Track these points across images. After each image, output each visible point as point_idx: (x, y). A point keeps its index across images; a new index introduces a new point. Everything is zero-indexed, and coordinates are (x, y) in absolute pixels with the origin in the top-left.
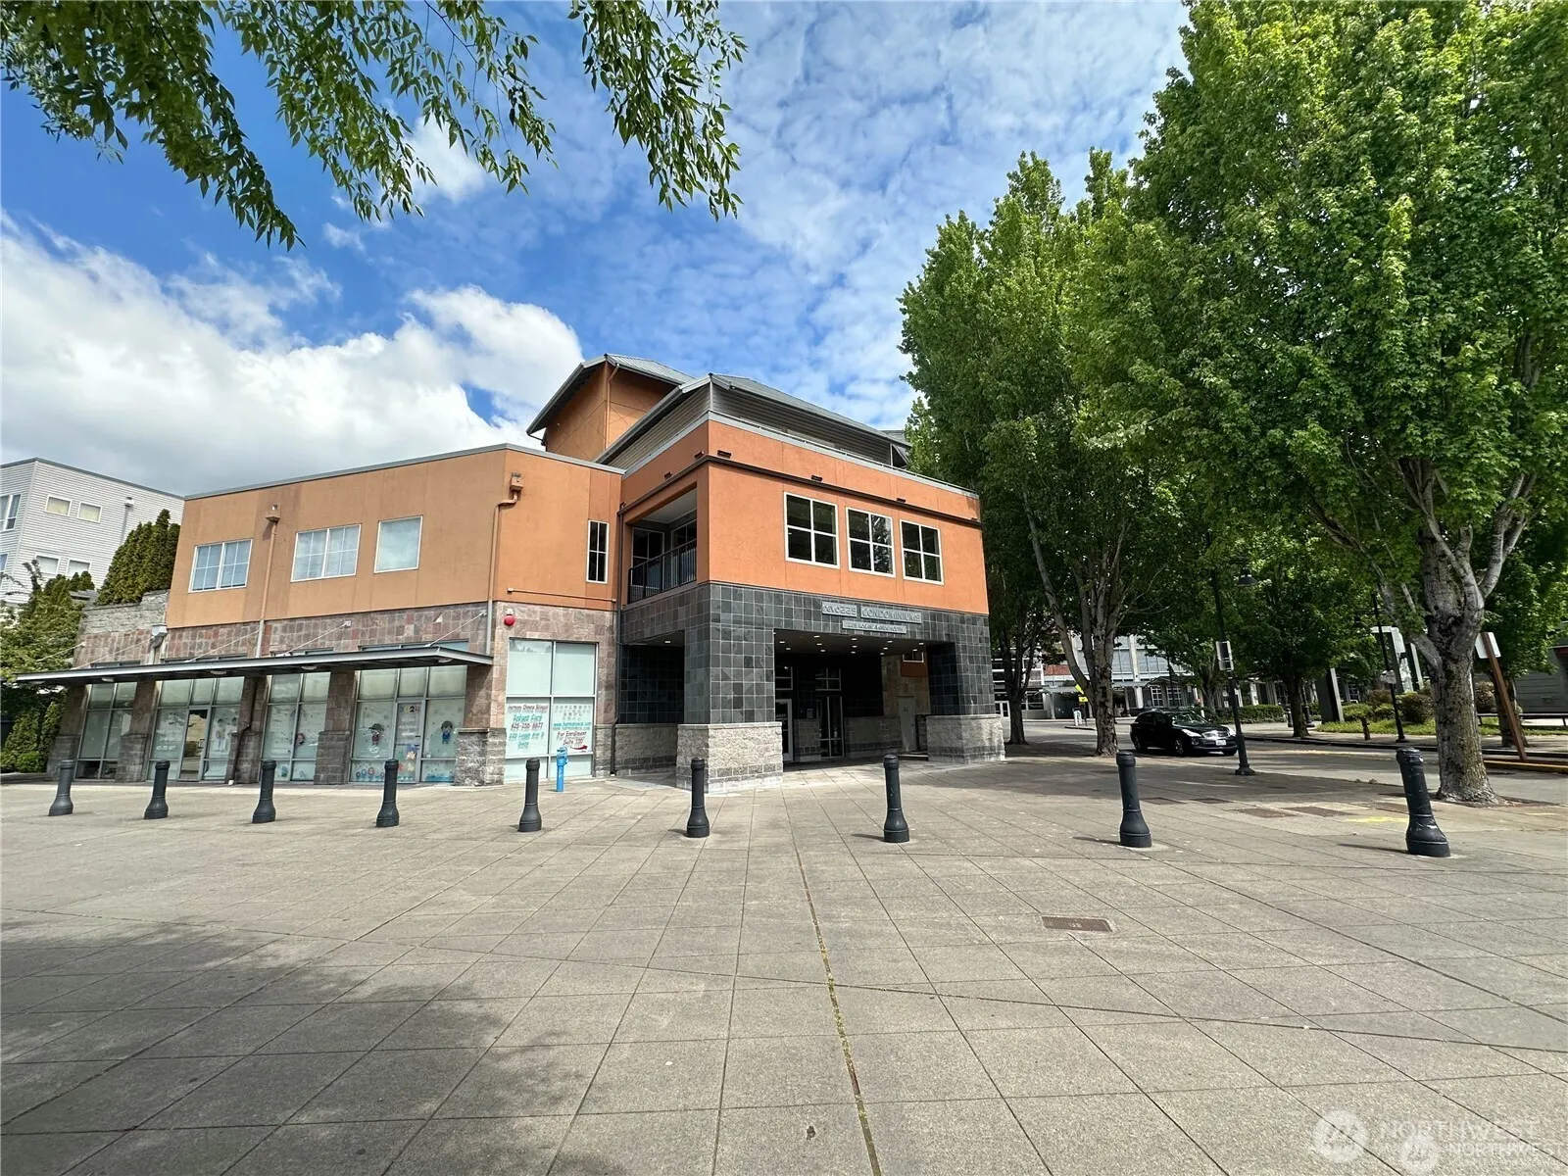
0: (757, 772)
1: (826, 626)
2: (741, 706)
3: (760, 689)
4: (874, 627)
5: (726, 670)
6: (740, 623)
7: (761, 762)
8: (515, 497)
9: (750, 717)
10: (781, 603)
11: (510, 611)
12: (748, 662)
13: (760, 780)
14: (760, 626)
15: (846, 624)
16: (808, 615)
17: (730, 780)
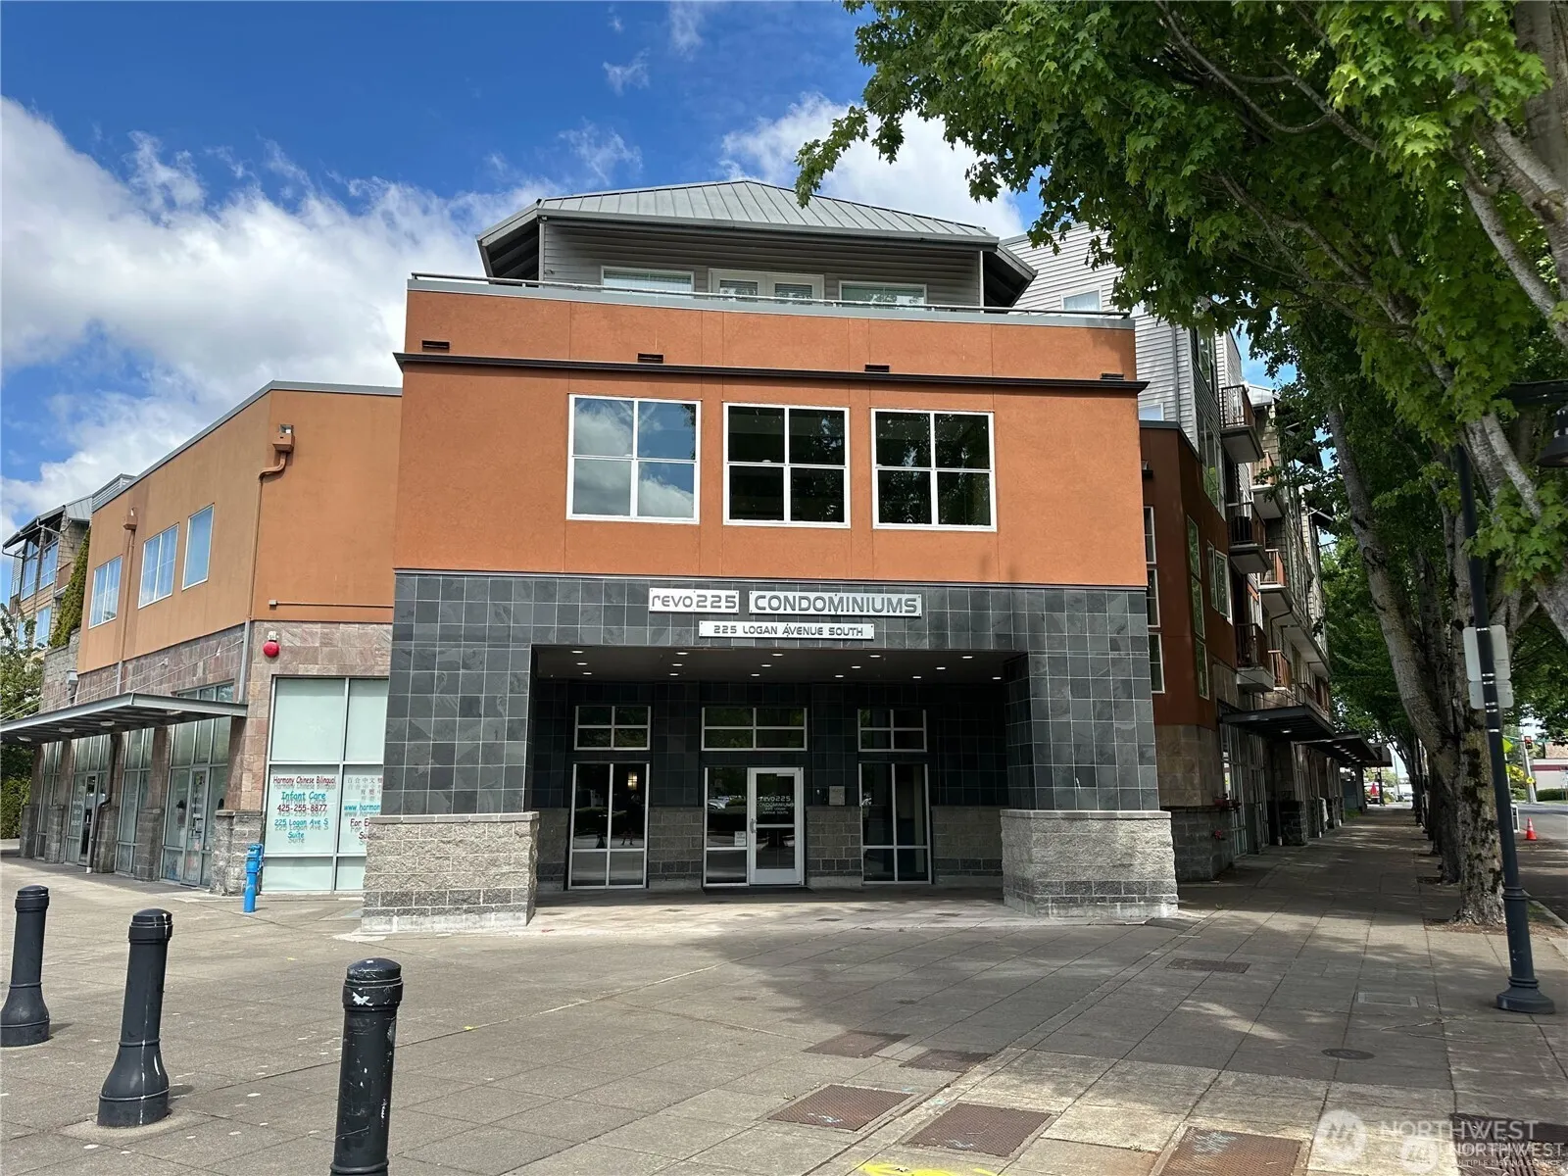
0: (465, 903)
1: (657, 634)
2: (447, 784)
3: (492, 753)
4: (826, 630)
5: (419, 722)
6: (456, 638)
7: (479, 885)
8: (283, 462)
9: (466, 803)
10: (551, 597)
11: (272, 635)
12: (469, 707)
13: (473, 917)
14: (501, 639)
15: (707, 629)
16: (614, 615)
17: (406, 912)
